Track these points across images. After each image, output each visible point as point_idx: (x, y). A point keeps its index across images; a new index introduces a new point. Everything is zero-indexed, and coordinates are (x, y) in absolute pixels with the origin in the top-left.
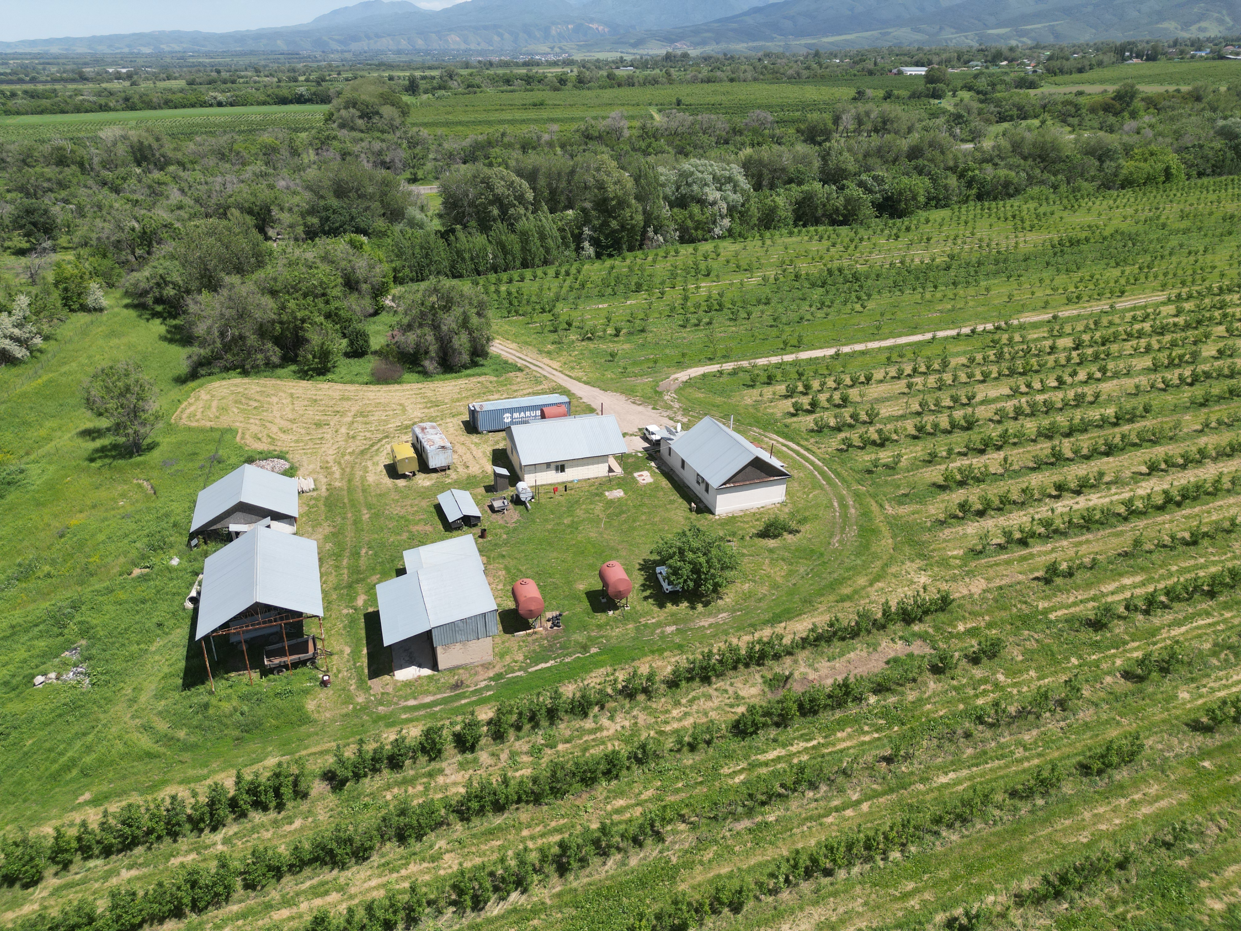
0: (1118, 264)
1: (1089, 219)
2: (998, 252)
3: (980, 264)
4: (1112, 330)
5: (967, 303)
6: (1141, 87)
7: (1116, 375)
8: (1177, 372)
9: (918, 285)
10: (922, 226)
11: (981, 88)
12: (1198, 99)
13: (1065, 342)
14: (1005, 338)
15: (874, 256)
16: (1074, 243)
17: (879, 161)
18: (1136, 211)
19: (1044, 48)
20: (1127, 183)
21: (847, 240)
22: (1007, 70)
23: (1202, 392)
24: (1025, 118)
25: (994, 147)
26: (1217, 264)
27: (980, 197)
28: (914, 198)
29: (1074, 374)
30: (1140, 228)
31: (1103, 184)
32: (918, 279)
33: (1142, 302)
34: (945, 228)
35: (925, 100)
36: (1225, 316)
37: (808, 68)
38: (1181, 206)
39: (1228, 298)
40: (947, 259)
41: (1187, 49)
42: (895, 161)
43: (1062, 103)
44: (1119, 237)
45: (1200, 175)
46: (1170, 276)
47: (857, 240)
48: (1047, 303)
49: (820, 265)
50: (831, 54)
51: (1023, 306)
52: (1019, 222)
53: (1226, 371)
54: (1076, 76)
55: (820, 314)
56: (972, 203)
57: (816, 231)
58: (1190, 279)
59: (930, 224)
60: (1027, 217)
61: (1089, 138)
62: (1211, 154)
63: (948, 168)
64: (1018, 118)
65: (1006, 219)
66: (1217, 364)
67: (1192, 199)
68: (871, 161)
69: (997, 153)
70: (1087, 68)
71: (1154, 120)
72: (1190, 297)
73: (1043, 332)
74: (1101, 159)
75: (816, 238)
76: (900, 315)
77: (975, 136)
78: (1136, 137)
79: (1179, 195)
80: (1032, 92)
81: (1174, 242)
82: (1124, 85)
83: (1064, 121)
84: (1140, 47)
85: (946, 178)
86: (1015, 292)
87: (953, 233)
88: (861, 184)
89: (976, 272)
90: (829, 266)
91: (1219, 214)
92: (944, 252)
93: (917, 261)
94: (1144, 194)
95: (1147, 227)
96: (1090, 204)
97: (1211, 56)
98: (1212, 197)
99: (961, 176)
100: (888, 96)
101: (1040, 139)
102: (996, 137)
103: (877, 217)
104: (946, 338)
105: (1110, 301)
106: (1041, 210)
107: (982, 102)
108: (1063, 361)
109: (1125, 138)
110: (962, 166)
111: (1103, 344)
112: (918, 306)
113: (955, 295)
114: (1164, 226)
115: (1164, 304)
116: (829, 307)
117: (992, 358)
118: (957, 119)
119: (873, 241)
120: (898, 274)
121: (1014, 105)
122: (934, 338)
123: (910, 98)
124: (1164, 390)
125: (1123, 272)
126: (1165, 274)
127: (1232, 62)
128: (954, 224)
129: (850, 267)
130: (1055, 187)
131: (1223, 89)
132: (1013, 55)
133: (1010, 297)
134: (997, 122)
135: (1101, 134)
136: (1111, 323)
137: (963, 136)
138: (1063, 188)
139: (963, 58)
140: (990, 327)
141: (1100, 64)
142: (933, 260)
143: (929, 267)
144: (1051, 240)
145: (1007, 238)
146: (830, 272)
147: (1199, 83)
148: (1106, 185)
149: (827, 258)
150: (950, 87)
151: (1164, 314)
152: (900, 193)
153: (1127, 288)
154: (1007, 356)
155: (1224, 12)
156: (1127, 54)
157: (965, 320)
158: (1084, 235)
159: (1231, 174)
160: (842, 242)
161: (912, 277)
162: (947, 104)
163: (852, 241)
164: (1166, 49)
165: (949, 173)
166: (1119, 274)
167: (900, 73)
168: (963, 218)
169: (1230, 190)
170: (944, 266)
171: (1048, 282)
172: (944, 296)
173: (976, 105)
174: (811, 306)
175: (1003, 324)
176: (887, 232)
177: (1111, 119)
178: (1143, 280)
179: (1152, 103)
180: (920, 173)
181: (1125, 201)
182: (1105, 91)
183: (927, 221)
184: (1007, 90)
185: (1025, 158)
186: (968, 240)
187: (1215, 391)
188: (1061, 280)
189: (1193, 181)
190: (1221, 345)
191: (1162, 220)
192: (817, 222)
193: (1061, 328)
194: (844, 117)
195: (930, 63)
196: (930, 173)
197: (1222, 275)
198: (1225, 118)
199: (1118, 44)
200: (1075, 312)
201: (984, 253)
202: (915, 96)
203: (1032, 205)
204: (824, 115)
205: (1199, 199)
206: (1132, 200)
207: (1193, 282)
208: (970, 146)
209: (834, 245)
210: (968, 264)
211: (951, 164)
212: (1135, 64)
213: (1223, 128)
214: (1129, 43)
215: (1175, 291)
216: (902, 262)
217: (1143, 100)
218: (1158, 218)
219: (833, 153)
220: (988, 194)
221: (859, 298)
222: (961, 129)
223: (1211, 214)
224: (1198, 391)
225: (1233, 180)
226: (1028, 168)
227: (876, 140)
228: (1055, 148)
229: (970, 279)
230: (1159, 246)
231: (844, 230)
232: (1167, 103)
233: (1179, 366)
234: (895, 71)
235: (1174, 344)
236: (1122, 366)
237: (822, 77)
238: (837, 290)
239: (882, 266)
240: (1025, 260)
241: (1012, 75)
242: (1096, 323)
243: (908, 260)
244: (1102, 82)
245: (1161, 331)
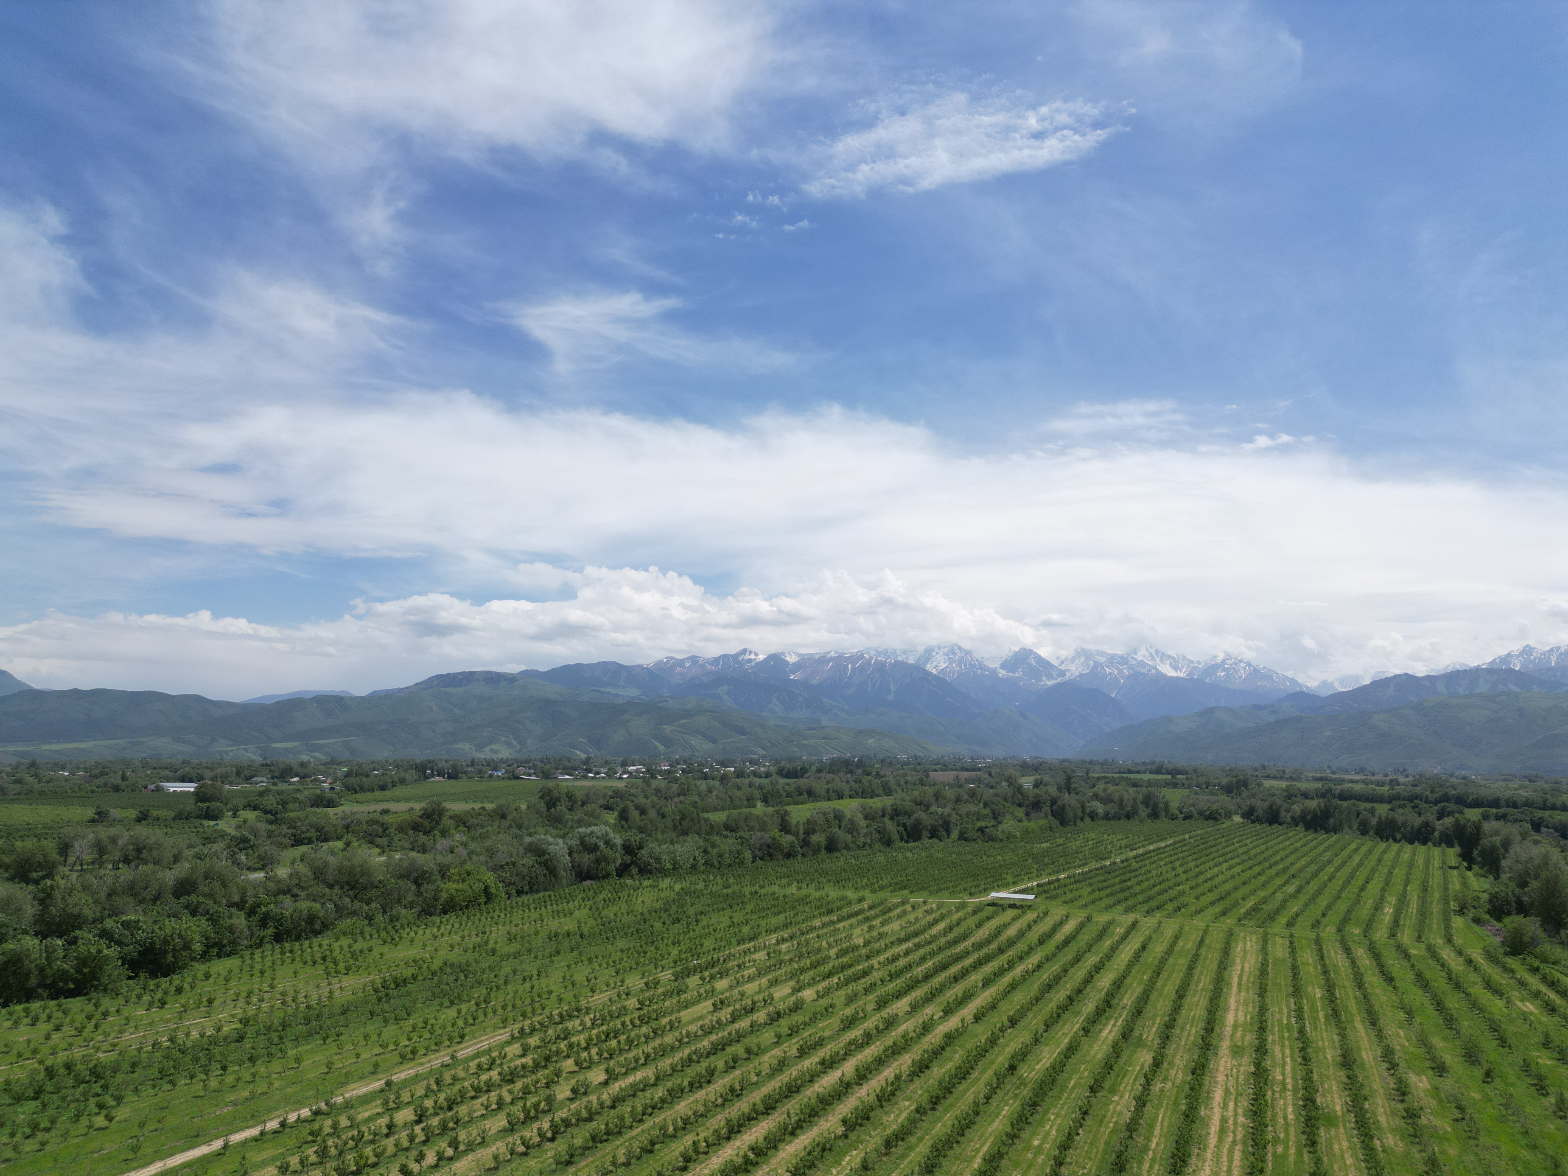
0: (452, 1003)
1: (414, 952)
2: (309, 1007)
3: (284, 1025)
4: (457, 1087)
5: (271, 1084)
6: (448, 805)
7: (471, 1147)
8: (536, 1126)
9: (198, 1070)
10: (200, 984)
11: (269, 807)
12: (503, 816)
13: (405, 1115)
14: (328, 1123)
15: (126, 1036)
16: (400, 983)
17: (131, 900)
18: (463, 937)
19: (339, 764)
20: (450, 907)
21: (80, 1018)
22: (300, 787)
23: (566, 1147)
24: (326, 840)
25: (291, 876)
26: (553, 988)
27: (278, 938)
28: (187, 947)
29: (421, 1157)
30: (470, 956)
31: (423, 910)
32: (196, 1060)
33: (484, 1045)
34: (233, 983)
35: (197, 822)
36: (571, 1046)
37: (19, 781)
38: (507, 928)
39: (570, 1025)
40: (238, 1026)
41: (485, 769)
42: (156, 899)
43: (367, 822)
44: (449, 970)
45: (519, 893)
46: (509, 1008)
47: (98, 1015)
48: (376, 1066)
49: (32, 1064)
50: (56, 765)
51: (347, 1075)
52: (332, 965)
53: (584, 1114)
54: (378, 794)
55: (31, 1146)
56: (269, 946)
57: (27, 1011)
58: (529, 1009)
59: (211, 980)
60: (340, 957)
61: (401, 860)
62: (525, 871)
63: (231, 905)
64: (318, 840)
65: (315, 963)
66: (574, 1106)
67: (516, 919)
68: (118, 901)
69: (295, 881)
70: (390, 785)
71: (464, 838)
72: (533, 1030)
73: (376, 1107)
74: (416, 882)
75: (27, 1021)
76: (172, 1121)
77: (265, 863)
78: (450, 855)
79: (503, 916)
80: (331, 811)
81: (506, 968)
82: (431, 803)
83: (371, 842)
84: (440, 766)
85: (230, 917)
86: (335, 1057)
87: (244, 989)
88: (105, 934)
89: (281, 1038)
90: (49, 1063)
91: (543, 934)
92: (233, 1016)
93: (195, 1035)
94: (469, 918)
95: (477, 954)
96: (412, 934)
97: (506, 775)
98: (534, 915)
99: (251, 913)
100: (142, 818)
101: (346, 863)
102: (293, 863)
103: (130, 978)
104: (244, 1143)
105: (450, 1051)
106: (357, 947)
107: (271, 823)
108: (405, 1143)
109: (440, 859)
110: (250, 901)
111: (450, 1109)
112: (199, 1102)
113: (254, 1075)
114: (494, 951)
115: (508, 1043)
116: (47, 1130)
117: (313, 1158)
118: (243, 843)
119: (125, 1012)
120: (167, 1057)
121: (311, 826)
122: (226, 1147)
123: (174, 819)
124: (525, 1154)
125: (459, 1012)
126: (504, 1007)
127: (527, 782)
128: (245, 977)
129: (85, 1059)
130: (370, 918)
131: (523, 807)
132: (305, 771)
133: (329, 1065)
134: (293, 846)
135: (413, 854)
136: (455, 1079)
137: (250, 864)
138: (379, 918)
139: (244, 774)
140: (305, 1113)
141: (403, 781)
142: (219, 1030)
143: (213, 1041)
144: (372, 982)
145: (318, 986)
146: (50, 1072)
147: (502, 802)
148: (427, 911)
149: (45, 1050)
150: (229, 806)
151: (510, 1055)
152: (165, 942)
153: (467, 1031)
154: (333, 1151)
155: (511, 737)
156: (429, 772)
157: (270, 1110)
158: (409, 972)
159: (547, 891)
160: (72, 1021)
161: (188, 1058)
162: (227, 825)
163: (89, 1017)
164: (466, 769)
165: (234, 910)
166: (456, 1015)
167: (159, 789)
168: (258, 967)
169: (549, 907)
170: (235, 1035)
171: (374, 1037)
172: (238, 1080)
173: (263, 827)
174: (12, 1135)
175: (323, 1106)
176: (146, 998)
177: (422, 838)
178: (482, 1018)
179: (461, 821)
180: (193, 913)
181: (449, 927)
182: (412, 809)
183: (207, 976)
184: (301, 809)
185: (331, 887)
186: (267, 996)
187: (578, 1142)
188: (390, 1031)
189: (514, 900)
190: (573, 1082)
191: (491, 945)
192: (29, 995)
193: (398, 1097)
194: (77, 845)
195: (199, 778)
196: (207, 912)
197: (560, 1000)
198: (530, 835)
199: (418, 761)
200: (412, 1072)
201: (290, 1011)
202: (181, 816)
203: (345, 942)
204: (44, 843)
205: (522, 919)
206: (457, 925)
207: (533, 1012)
208: (260, 875)
209: (58, 1029)
210: (269, 1029)
211: (236, 898)
212: (438, 782)
213: (531, 844)
214: (429, 761)
215: (517, 1026)
216: (171, 1040)
217: (451, 817)
218: (486, 943)
219: (57, 894)
220: (288, 933)
221: (101, 1106)
222: (246, 854)
223: (537, 933)
224: (560, 1146)
225: (550, 896)
226: (335, 898)
227: (126, 874)
228: (365, 872)
229: (273, 1049)
230: (492, 976)
231: (76, 1004)
232: (476, 821)
233: (536, 1118)
234: (152, 787)
235: (526, 1092)
236: (475, 1133)
237: (42, 793)
238: (63, 1099)
239: (139, 1050)
240: (344, 1013)
241: (306, 792)
242: (438, 1082)
243: (181, 1035)
244: (407, 800)
245: (510, 1078)
